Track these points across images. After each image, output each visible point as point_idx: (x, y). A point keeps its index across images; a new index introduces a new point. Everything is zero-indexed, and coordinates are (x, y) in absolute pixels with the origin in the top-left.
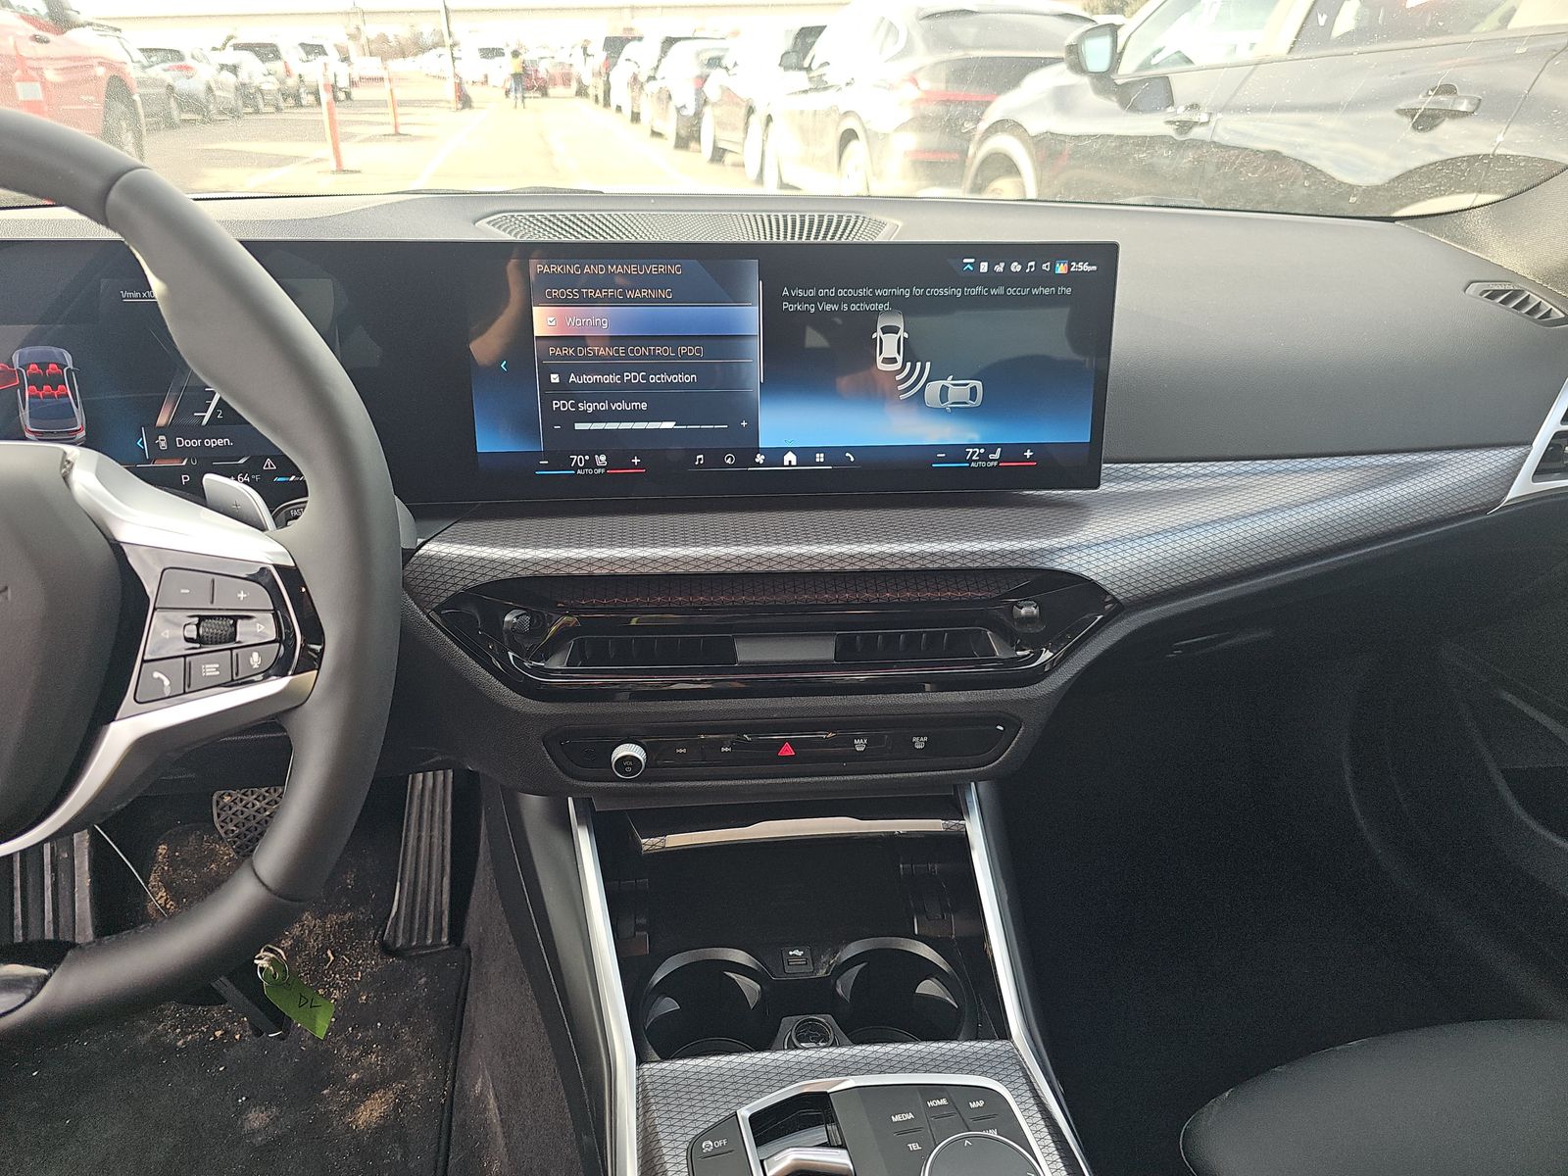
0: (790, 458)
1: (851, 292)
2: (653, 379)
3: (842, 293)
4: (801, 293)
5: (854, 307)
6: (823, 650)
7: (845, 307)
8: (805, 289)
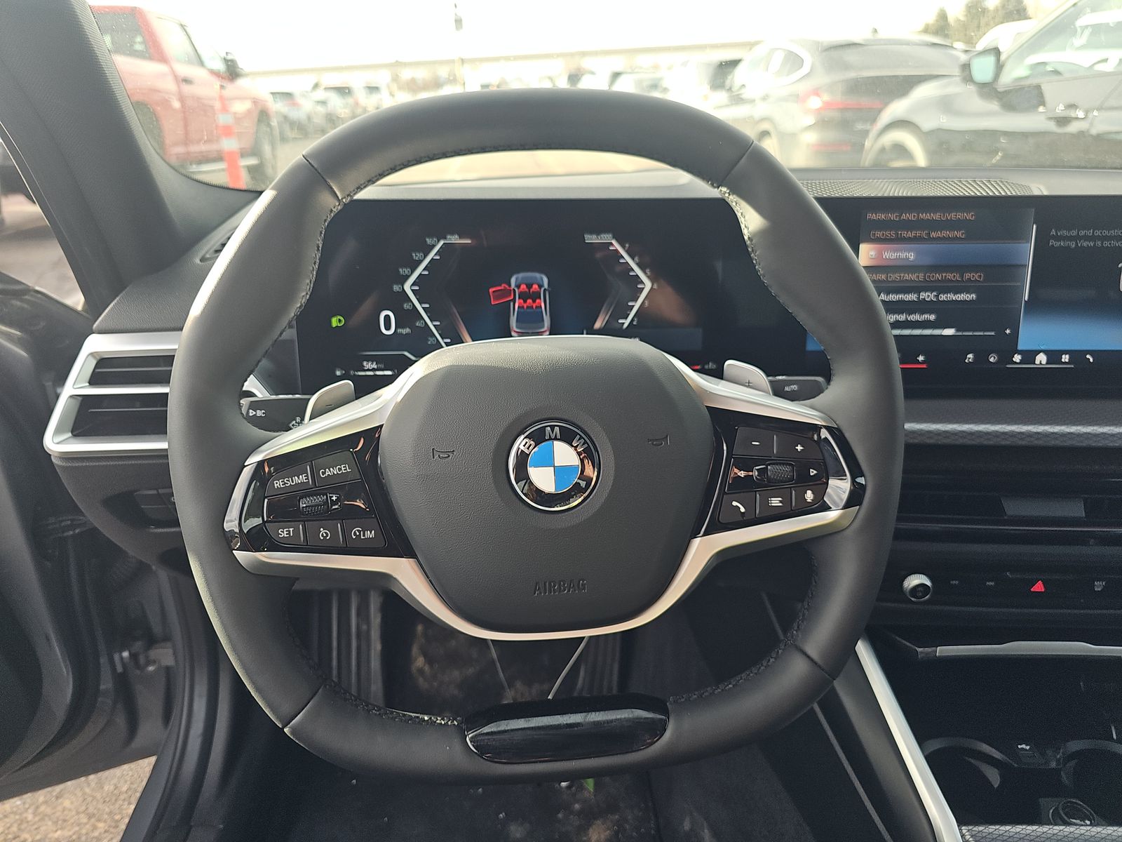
0: (1041, 359)
1: (1106, 233)
2: (943, 297)
3: (1098, 233)
4: (1065, 233)
5: (1106, 244)
6: (1076, 509)
7: (1099, 243)
8: (1069, 230)
